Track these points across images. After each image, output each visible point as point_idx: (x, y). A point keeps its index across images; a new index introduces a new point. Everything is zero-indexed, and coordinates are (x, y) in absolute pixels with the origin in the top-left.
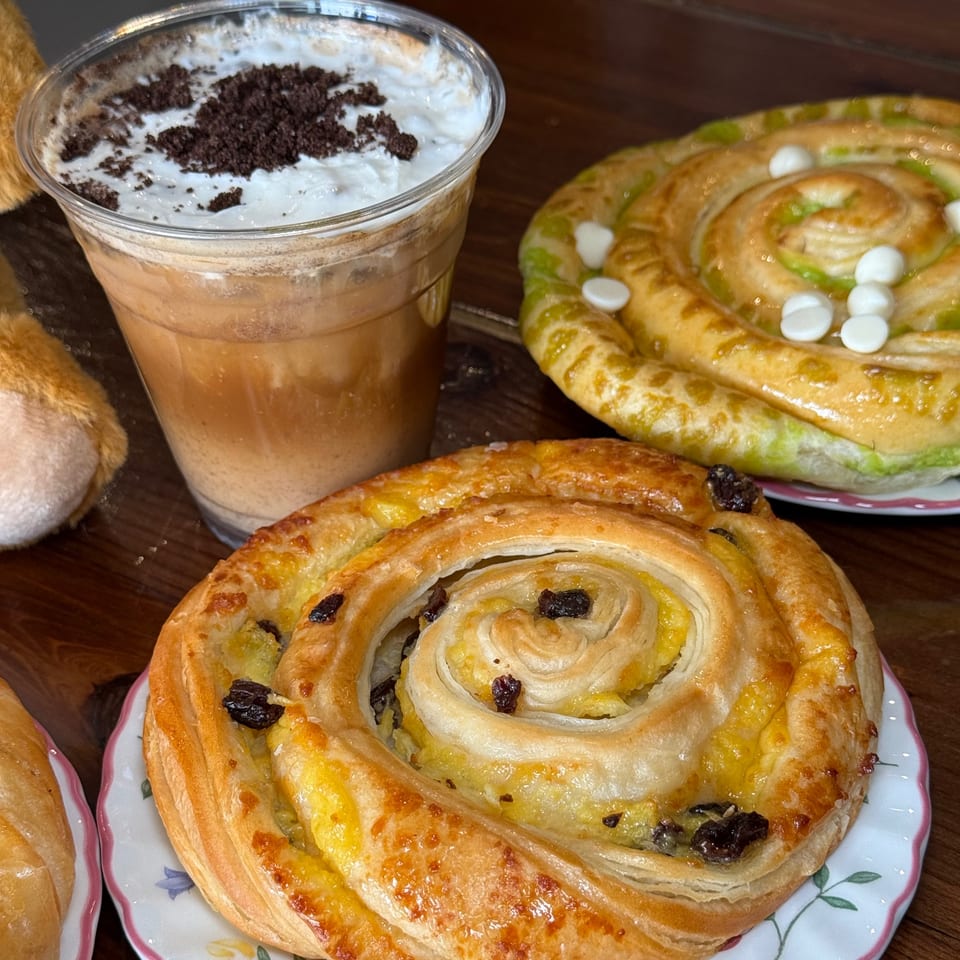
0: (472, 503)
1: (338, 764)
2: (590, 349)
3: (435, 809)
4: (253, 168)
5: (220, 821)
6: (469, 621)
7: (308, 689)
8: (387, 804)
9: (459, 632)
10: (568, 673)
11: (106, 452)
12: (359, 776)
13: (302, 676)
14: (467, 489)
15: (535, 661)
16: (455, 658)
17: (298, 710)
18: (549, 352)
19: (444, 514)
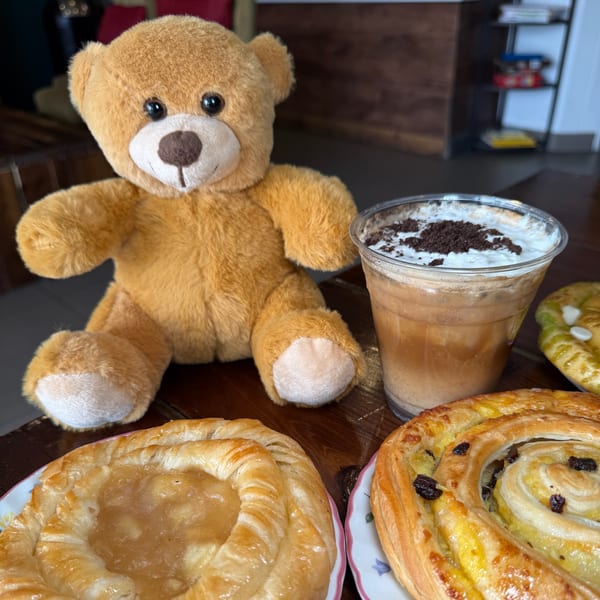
0: (529, 412)
1: (474, 525)
2: (579, 353)
3: (527, 557)
4: (449, 251)
5: (413, 542)
6: (534, 466)
7: (455, 485)
8: (502, 550)
9: (529, 469)
10: (589, 498)
11: (359, 371)
12: (484, 533)
13: (452, 478)
14: (523, 406)
15: (572, 490)
16: (528, 482)
17: (450, 494)
18: (557, 354)
19: (515, 415)
